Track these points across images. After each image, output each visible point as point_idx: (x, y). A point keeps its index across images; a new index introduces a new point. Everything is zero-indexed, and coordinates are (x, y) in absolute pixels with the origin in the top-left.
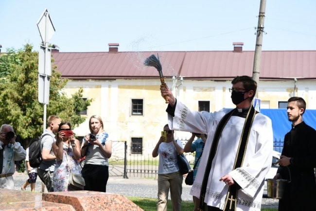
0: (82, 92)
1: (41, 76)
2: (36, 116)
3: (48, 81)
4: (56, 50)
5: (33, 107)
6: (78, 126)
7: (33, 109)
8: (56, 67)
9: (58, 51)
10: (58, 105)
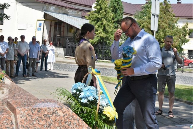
0: (187, 25)
1: (152, 15)
2: (160, 38)
3: (157, 18)
4: (180, 2)
5: (159, 33)
6: (184, 44)
7: (159, 34)
8: (173, 11)
9: (181, 3)
10: (172, 32)
